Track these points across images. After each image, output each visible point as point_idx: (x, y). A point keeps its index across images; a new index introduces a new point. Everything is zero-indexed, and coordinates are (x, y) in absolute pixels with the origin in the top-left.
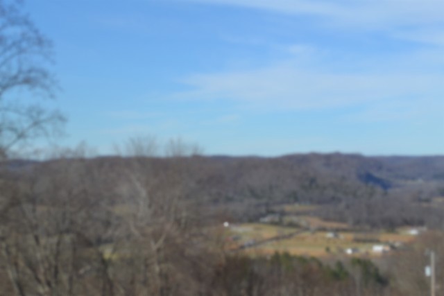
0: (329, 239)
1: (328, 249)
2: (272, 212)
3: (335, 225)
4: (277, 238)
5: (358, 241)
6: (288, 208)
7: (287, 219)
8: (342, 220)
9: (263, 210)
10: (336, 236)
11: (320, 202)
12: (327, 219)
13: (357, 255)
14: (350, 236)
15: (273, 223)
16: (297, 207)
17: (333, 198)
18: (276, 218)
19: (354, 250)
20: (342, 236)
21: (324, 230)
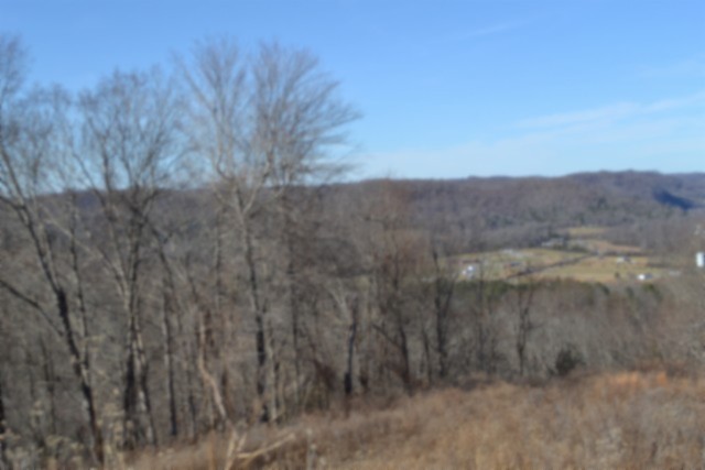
0: (619, 265)
1: (617, 275)
2: (556, 236)
3: (627, 249)
4: (561, 264)
5: (651, 265)
6: (573, 231)
7: (572, 243)
8: (635, 243)
9: (545, 233)
10: (627, 260)
11: (610, 224)
12: (617, 243)
13: (650, 281)
14: (644, 260)
15: (557, 248)
16: (584, 230)
17: (625, 220)
18: (560, 242)
19: (648, 276)
20: (634, 260)
21: (613, 254)
